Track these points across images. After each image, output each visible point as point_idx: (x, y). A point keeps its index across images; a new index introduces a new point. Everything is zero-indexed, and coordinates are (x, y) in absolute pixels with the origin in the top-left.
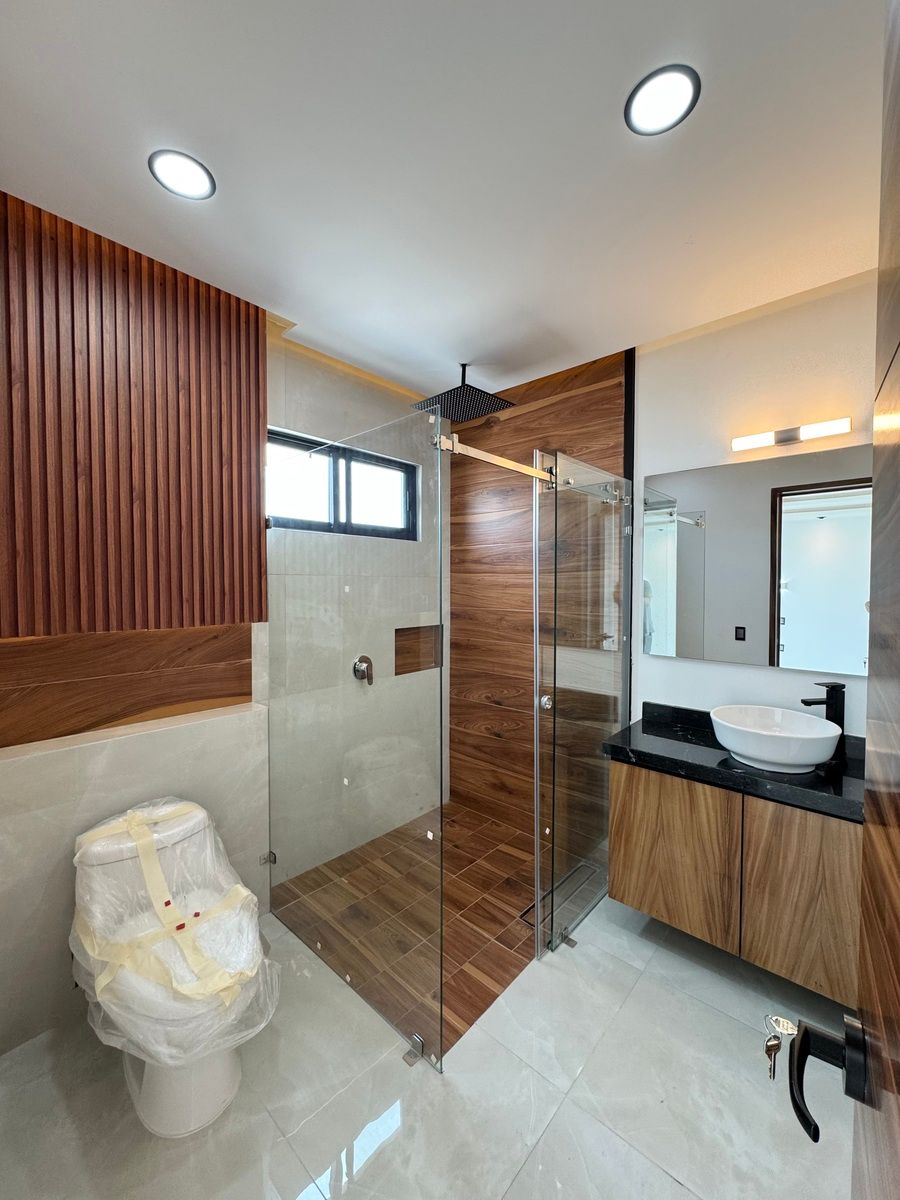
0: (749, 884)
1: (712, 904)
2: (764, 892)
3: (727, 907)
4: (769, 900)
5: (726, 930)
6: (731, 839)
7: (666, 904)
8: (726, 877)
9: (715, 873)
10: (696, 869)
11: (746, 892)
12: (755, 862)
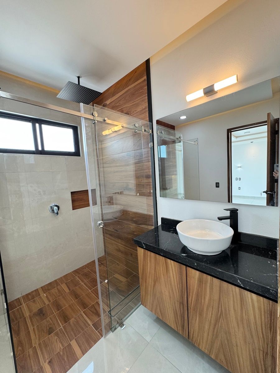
0: (191, 308)
1: (177, 314)
2: (197, 313)
3: (182, 317)
4: (199, 317)
5: (183, 327)
6: (182, 287)
7: (161, 311)
8: (182, 303)
9: (177, 301)
10: (170, 297)
11: (189, 311)
12: (192, 299)
